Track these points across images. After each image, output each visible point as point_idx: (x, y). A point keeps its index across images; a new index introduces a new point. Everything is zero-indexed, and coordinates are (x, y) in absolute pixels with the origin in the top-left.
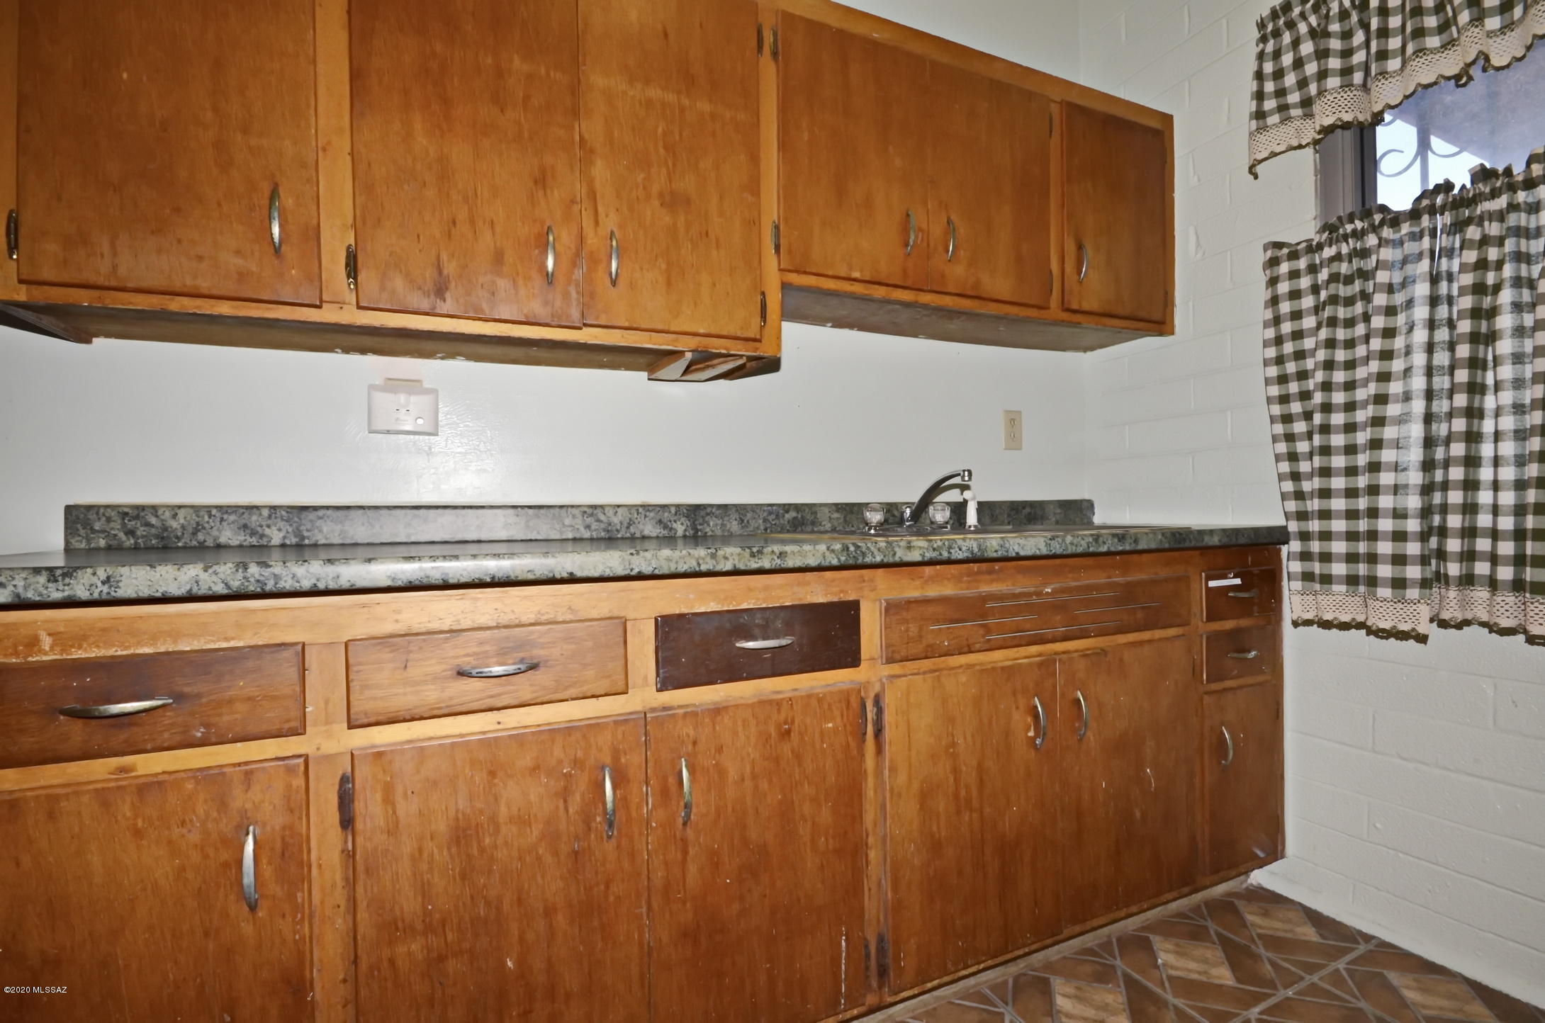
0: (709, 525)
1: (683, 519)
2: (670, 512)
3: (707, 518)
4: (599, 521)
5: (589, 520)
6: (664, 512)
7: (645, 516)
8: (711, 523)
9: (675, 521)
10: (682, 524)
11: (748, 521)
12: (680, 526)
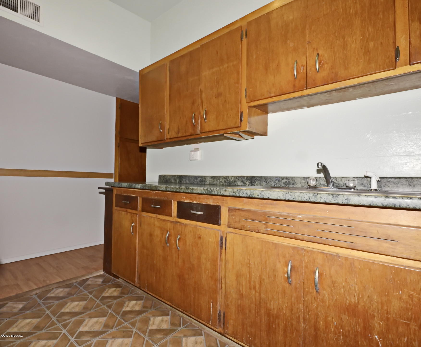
0: (256, 183)
1: (248, 181)
2: (245, 178)
3: (256, 181)
4: (227, 180)
5: (225, 180)
6: (243, 178)
7: (239, 180)
8: (257, 182)
9: (246, 181)
10: (248, 182)
11: (268, 182)
12: (247, 183)
